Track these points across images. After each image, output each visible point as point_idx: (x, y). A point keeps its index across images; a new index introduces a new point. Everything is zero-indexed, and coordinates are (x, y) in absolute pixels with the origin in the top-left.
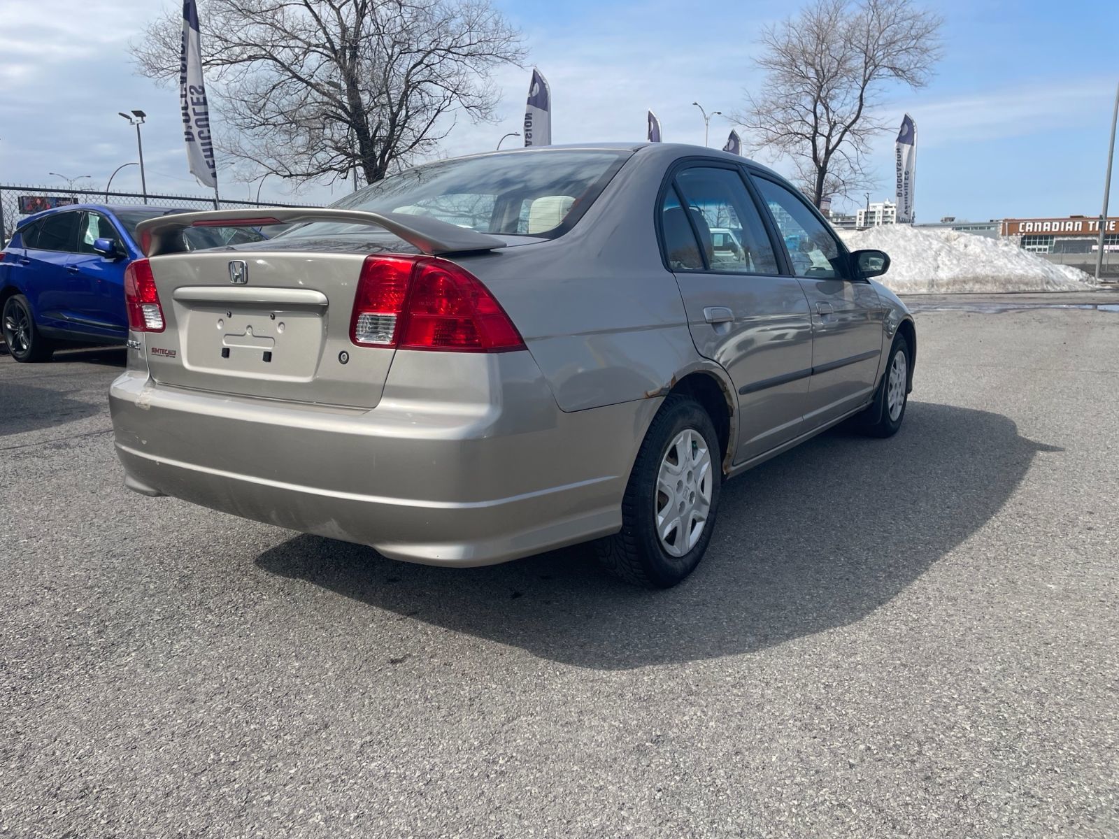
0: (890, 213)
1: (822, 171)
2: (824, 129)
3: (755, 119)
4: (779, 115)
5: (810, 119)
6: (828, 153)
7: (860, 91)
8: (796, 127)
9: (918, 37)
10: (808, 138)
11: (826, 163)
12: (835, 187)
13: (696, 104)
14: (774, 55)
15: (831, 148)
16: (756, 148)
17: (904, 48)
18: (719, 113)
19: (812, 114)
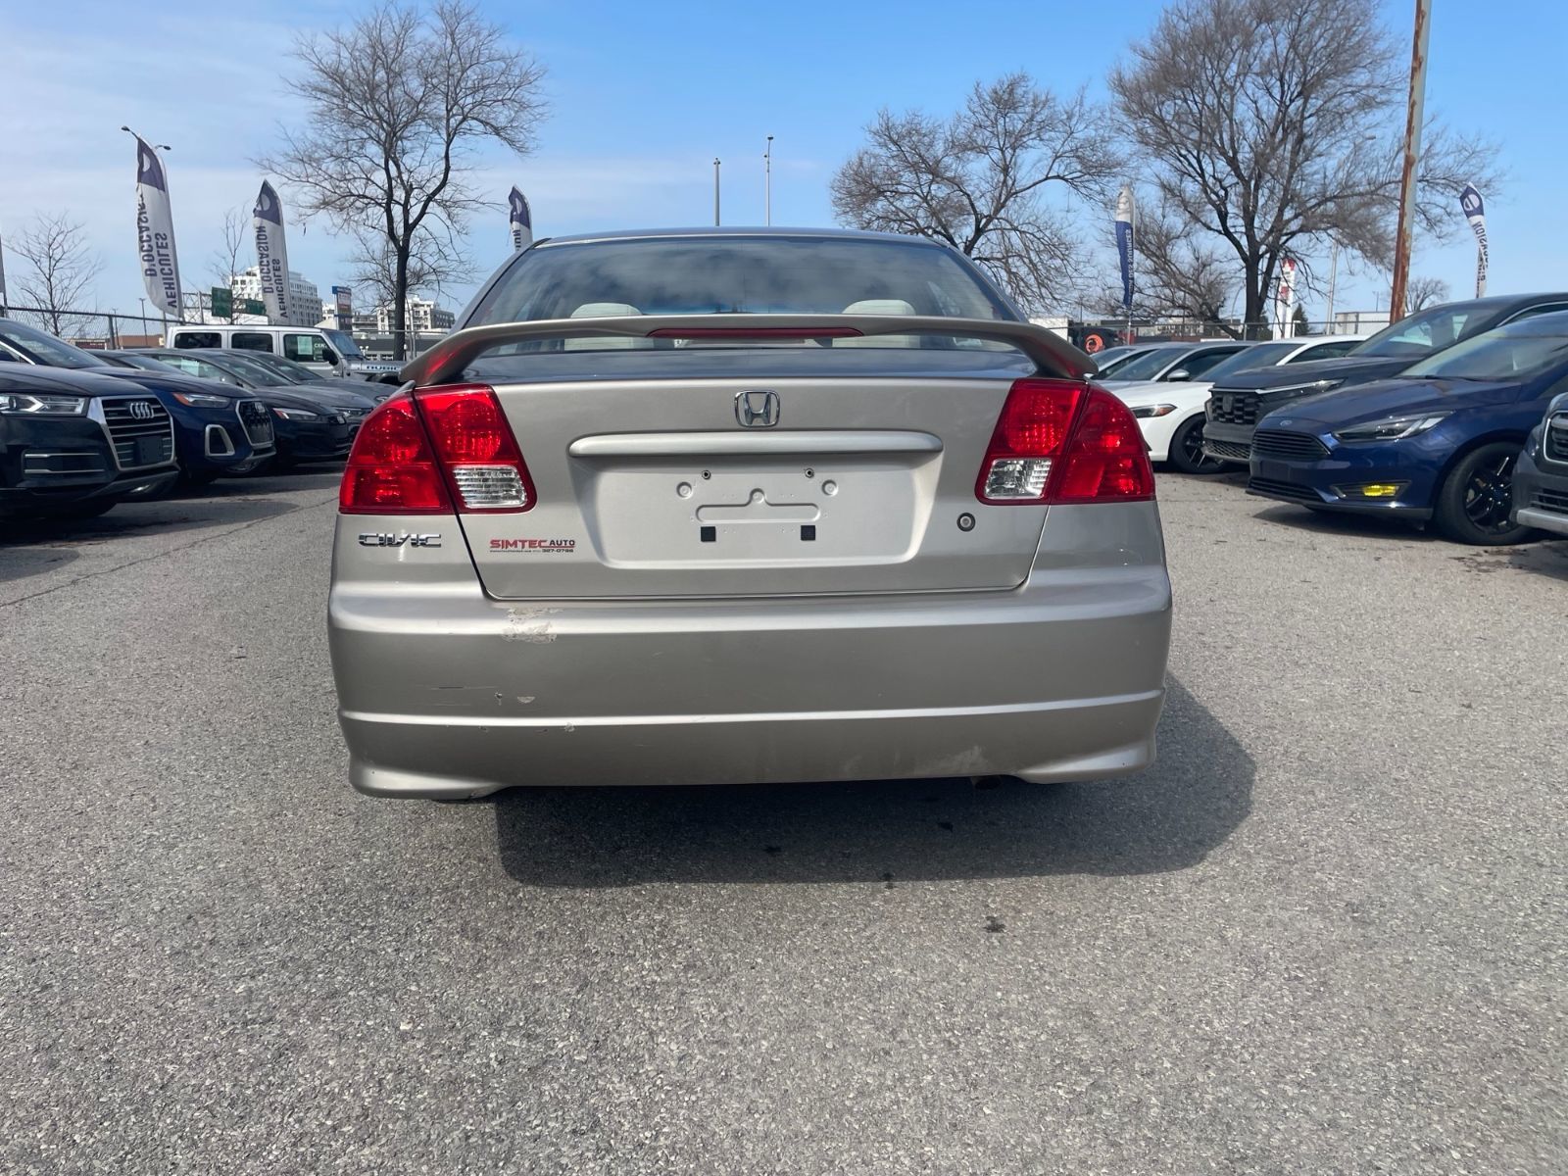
0: (422, 313)
1: (403, 254)
2: (399, 194)
3: (297, 167)
4: (331, 166)
5: (380, 177)
6: (409, 228)
7: (444, 147)
8: (358, 187)
9: (512, 87)
10: (380, 205)
11: (407, 241)
12: (419, 276)
13: (126, 129)
14: (317, 78)
15: (411, 221)
16: (310, 212)
17: (500, 98)
18: (167, 148)
19: (384, 172)
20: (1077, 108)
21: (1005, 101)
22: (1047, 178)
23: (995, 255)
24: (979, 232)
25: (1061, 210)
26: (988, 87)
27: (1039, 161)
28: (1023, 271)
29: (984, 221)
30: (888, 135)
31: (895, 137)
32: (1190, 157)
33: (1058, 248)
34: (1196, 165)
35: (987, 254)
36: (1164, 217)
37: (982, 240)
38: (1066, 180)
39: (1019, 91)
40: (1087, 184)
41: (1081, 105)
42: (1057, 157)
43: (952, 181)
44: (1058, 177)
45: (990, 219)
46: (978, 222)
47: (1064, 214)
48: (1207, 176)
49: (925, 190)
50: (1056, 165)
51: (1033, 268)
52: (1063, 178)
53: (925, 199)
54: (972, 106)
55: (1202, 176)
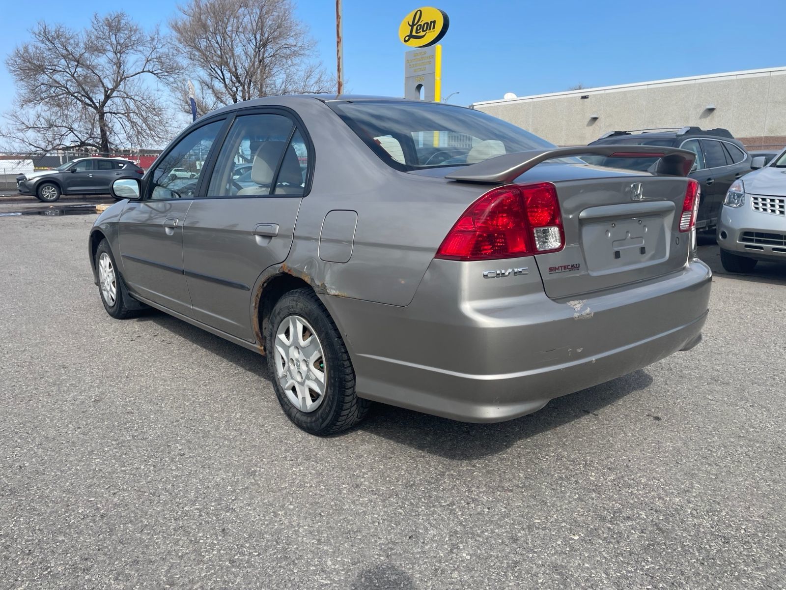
20: (156, 36)
21: (114, 26)
22: (143, 72)
23: (119, 111)
24: (108, 97)
25: (155, 90)
26: (102, 17)
27: (136, 62)
28: (139, 121)
29: (109, 91)
30: (46, 37)
31: (50, 38)
32: (216, 69)
33: (155, 110)
34: (220, 74)
35: (114, 110)
36: (203, 98)
37: (109, 102)
38: (155, 74)
39: (123, 22)
40: (166, 77)
41: (158, 34)
42: (148, 61)
43: (88, 67)
44: (149, 71)
45: (113, 90)
46: (106, 92)
47: (156, 92)
48: (226, 80)
49: (73, 71)
50: (147, 65)
51: (145, 120)
52: (152, 73)
53: (73, 76)
54: (95, 26)
55: (224, 80)
